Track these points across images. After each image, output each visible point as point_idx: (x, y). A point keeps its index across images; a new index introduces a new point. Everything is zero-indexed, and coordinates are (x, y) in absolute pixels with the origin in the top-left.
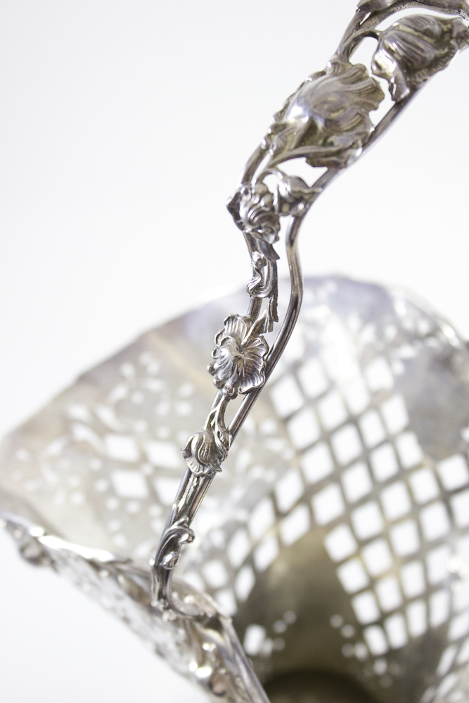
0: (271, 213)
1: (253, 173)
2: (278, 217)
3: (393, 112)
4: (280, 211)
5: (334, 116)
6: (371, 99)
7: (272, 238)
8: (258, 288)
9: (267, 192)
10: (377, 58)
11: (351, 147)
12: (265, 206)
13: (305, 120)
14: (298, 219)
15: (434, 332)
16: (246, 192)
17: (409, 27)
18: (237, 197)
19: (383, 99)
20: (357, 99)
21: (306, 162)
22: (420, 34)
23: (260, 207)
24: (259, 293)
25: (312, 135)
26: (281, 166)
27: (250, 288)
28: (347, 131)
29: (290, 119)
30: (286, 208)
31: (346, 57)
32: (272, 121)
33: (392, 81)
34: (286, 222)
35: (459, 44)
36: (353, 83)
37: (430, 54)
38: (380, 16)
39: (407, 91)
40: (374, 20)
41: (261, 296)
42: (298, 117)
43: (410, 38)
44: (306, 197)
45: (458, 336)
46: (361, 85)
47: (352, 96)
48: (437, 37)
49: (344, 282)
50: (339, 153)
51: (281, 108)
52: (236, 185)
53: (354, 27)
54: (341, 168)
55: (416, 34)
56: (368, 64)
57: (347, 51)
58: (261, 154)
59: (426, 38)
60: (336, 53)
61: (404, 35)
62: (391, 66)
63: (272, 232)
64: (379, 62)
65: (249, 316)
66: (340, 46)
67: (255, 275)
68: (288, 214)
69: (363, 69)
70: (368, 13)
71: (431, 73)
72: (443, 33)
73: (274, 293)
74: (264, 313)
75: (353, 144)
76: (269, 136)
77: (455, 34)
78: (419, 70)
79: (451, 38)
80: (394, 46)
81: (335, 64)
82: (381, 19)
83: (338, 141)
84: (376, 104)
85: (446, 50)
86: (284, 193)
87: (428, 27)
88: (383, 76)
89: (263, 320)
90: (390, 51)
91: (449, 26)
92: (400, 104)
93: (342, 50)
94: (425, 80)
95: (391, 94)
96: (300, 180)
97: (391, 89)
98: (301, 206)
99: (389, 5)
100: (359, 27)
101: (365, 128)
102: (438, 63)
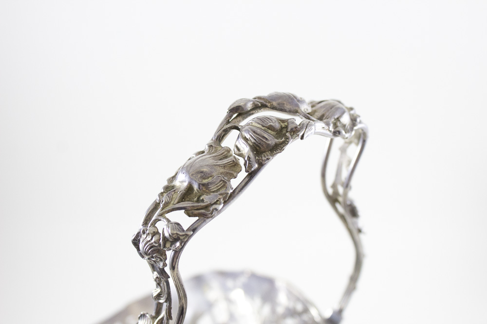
0: (159, 248)
1: (150, 219)
2: (165, 251)
3: (247, 179)
4: (164, 246)
5: (205, 181)
6: (232, 170)
7: (161, 264)
8: (159, 296)
9: (158, 233)
10: (237, 143)
11: (215, 203)
12: (155, 242)
13: (186, 184)
14: (177, 253)
16: (144, 233)
17: (259, 124)
18: (138, 235)
19: (241, 171)
20: (222, 170)
21: (185, 212)
22: (266, 128)
23: (152, 243)
24: (160, 299)
25: (190, 194)
26: (168, 216)
27: (154, 296)
28: (213, 192)
29: (177, 183)
30: (168, 245)
31: (218, 142)
32: (166, 183)
33: (246, 159)
34: (169, 254)
35: (292, 136)
36: (220, 159)
37: (272, 141)
38: (243, 116)
39: (256, 166)
40: (239, 119)
41: (161, 301)
42: (182, 181)
43: (259, 131)
44: (182, 238)
46: (225, 161)
47: (218, 168)
48: (277, 130)
50: (206, 207)
51: (173, 175)
52: (139, 227)
53: (225, 123)
54: (208, 218)
55: (263, 128)
56: (232, 148)
57: (220, 138)
58: (156, 206)
59: (270, 131)
60: (212, 140)
61: (255, 129)
62: (245, 149)
63: (161, 260)
64: (239, 146)
65: (154, 314)
66: (215, 135)
67: (157, 287)
68: (170, 249)
69: (229, 150)
70: (234, 114)
71: (273, 155)
72: (282, 128)
73: (169, 299)
74: (163, 314)
75: (217, 201)
76: (162, 194)
77: (289, 129)
78: (265, 152)
79: (287, 132)
80: (248, 136)
81: (210, 146)
82: (244, 118)
83: (207, 199)
84: (235, 174)
85: (283, 139)
86: (167, 235)
87: (272, 124)
88: (241, 155)
89: (162, 319)
90: (246, 139)
91: (286, 124)
92: (251, 175)
93: (216, 138)
94: (268, 159)
95: (246, 167)
96: (178, 224)
97: (245, 165)
98: (178, 244)
99: (249, 109)
100: (228, 122)
101: (226, 191)
102: (277, 148)
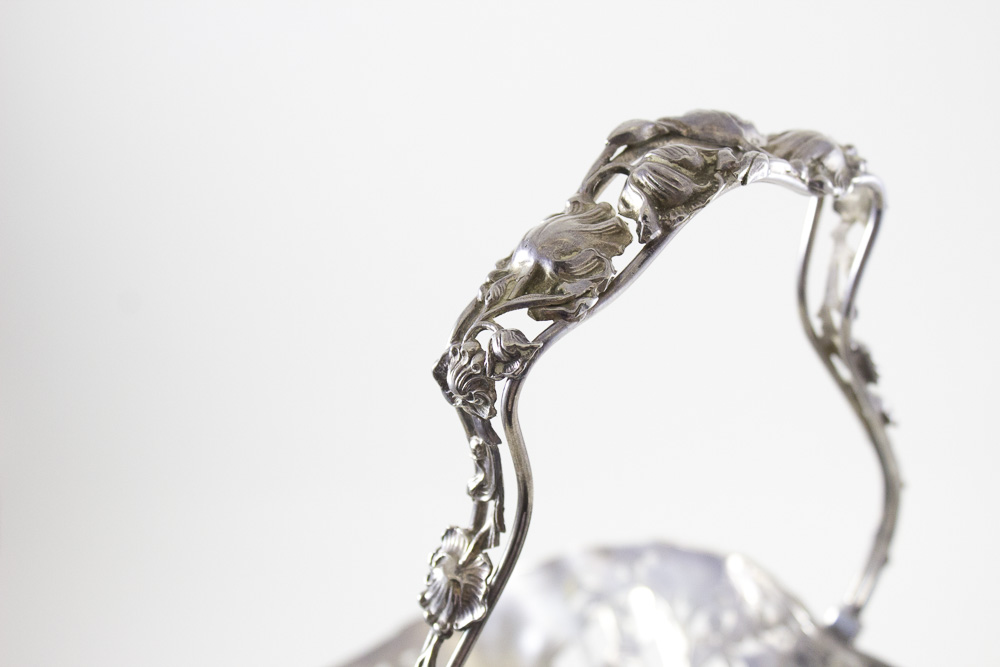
0: (482, 377)
1: (466, 330)
2: (493, 381)
3: (643, 257)
4: (493, 372)
5: (563, 258)
6: (615, 242)
7: (487, 410)
8: (478, 490)
9: (480, 350)
10: (623, 195)
11: (584, 295)
12: (475, 367)
13: (530, 264)
14: (516, 383)
15: (786, 619)
16: (455, 353)
17: (664, 158)
18: (444, 359)
19: (631, 242)
20: (597, 241)
21: (529, 314)
22: (677, 165)
23: (470, 370)
24: (484, 495)
25: (538, 282)
26: (498, 320)
27: (471, 488)
28: (580, 277)
29: (515, 265)
30: (499, 369)
31: (588, 195)
32: (493, 268)
33: (640, 219)
34: (502, 387)
35: (724, 178)
36: (593, 223)
37: (687, 185)
38: (636, 151)
39: (659, 232)
40: (627, 156)
41: (484, 499)
42: (524, 262)
43: (663, 169)
44: (523, 353)
45: (813, 621)
46: (602, 225)
47: (589, 237)
48: (698, 169)
49: (668, 551)
50: (568, 302)
51: (508, 255)
52: (446, 345)
53: (601, 163)
54: (571, 321)
55: (671, 165)
56: (615, 204)
57: (593, 188)
58: (477, 306)
59: (683, 170)
60: (578, 192)
61: (656, 166)
62: (638, 202)
63: (486, 403)
64: (627, 199)
65: (471, 527)
66: (583, 185)
67: (477, 471)
68: (503, 377)
69: (609, 209)
70: (619, 146)
71: (690, 213)
72: (706, 166)
73: (499, 493)
74: (489, 522)
75: (588, 292)
76: (487, 285)
77: (720, 167)
78: (674, 206)
79: (716, 171)
80: (644, 180)
81: (575, 203)
82: (637, 156)
83: (568, 288)
84: (620, 248)
85: (709, 184)
86: (497, 350)
87: (687, 157)
88: (631, 215)
89: (487, 532)
90: (639, 185)
91: (714, 158)
92: (651, 247)
93: (585, 188)
94: (681, 219)
95: (639, 235)
96: (518, 333)
97: (638, 231)
98: (517, 365)
99: (647, 138)
100: (608, 161)
101: (603, 274)
102: (697, 200)
